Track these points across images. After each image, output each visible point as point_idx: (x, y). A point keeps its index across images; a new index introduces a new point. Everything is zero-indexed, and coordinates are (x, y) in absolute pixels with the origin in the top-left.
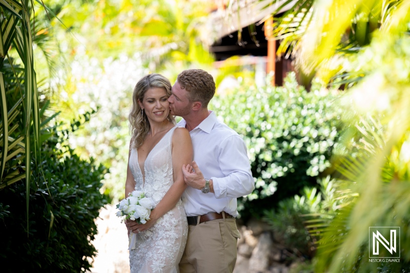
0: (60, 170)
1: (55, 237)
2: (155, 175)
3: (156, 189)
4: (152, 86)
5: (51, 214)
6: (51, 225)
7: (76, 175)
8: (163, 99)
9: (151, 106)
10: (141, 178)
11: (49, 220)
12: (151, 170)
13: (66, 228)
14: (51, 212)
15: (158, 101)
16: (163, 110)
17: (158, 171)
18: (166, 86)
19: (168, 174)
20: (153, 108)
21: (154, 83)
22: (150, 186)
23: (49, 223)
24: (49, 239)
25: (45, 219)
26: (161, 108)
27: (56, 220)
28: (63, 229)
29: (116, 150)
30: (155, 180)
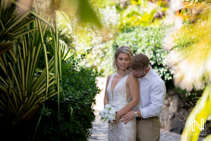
0: (76, 83)
1: (74, 120)
2: (118, 96)
3: (119, 103)
4: (123, 52)
5: (71, 109)
6: (72, 114)
7: (83, 84)
8: (126, 59)
9: (120, 61)
10: (112, 98)
11: (70, 112)
12: (116, 94)
13: (79, 112)
14: (71, 108)
15: (124, 60)
16: (125, 64)
17: (119, 94)
18: (129, 53)
19: (124, 96)
20: (121, 63)
21: (124, 51)
22: (116, 102)
23: (70, 114)
24: (71, 121)
25: (68, 111)
26: (124, 63)
27: (74, 111)
28: (78, 113)
29: (105, 53)
30: (118, 99)
